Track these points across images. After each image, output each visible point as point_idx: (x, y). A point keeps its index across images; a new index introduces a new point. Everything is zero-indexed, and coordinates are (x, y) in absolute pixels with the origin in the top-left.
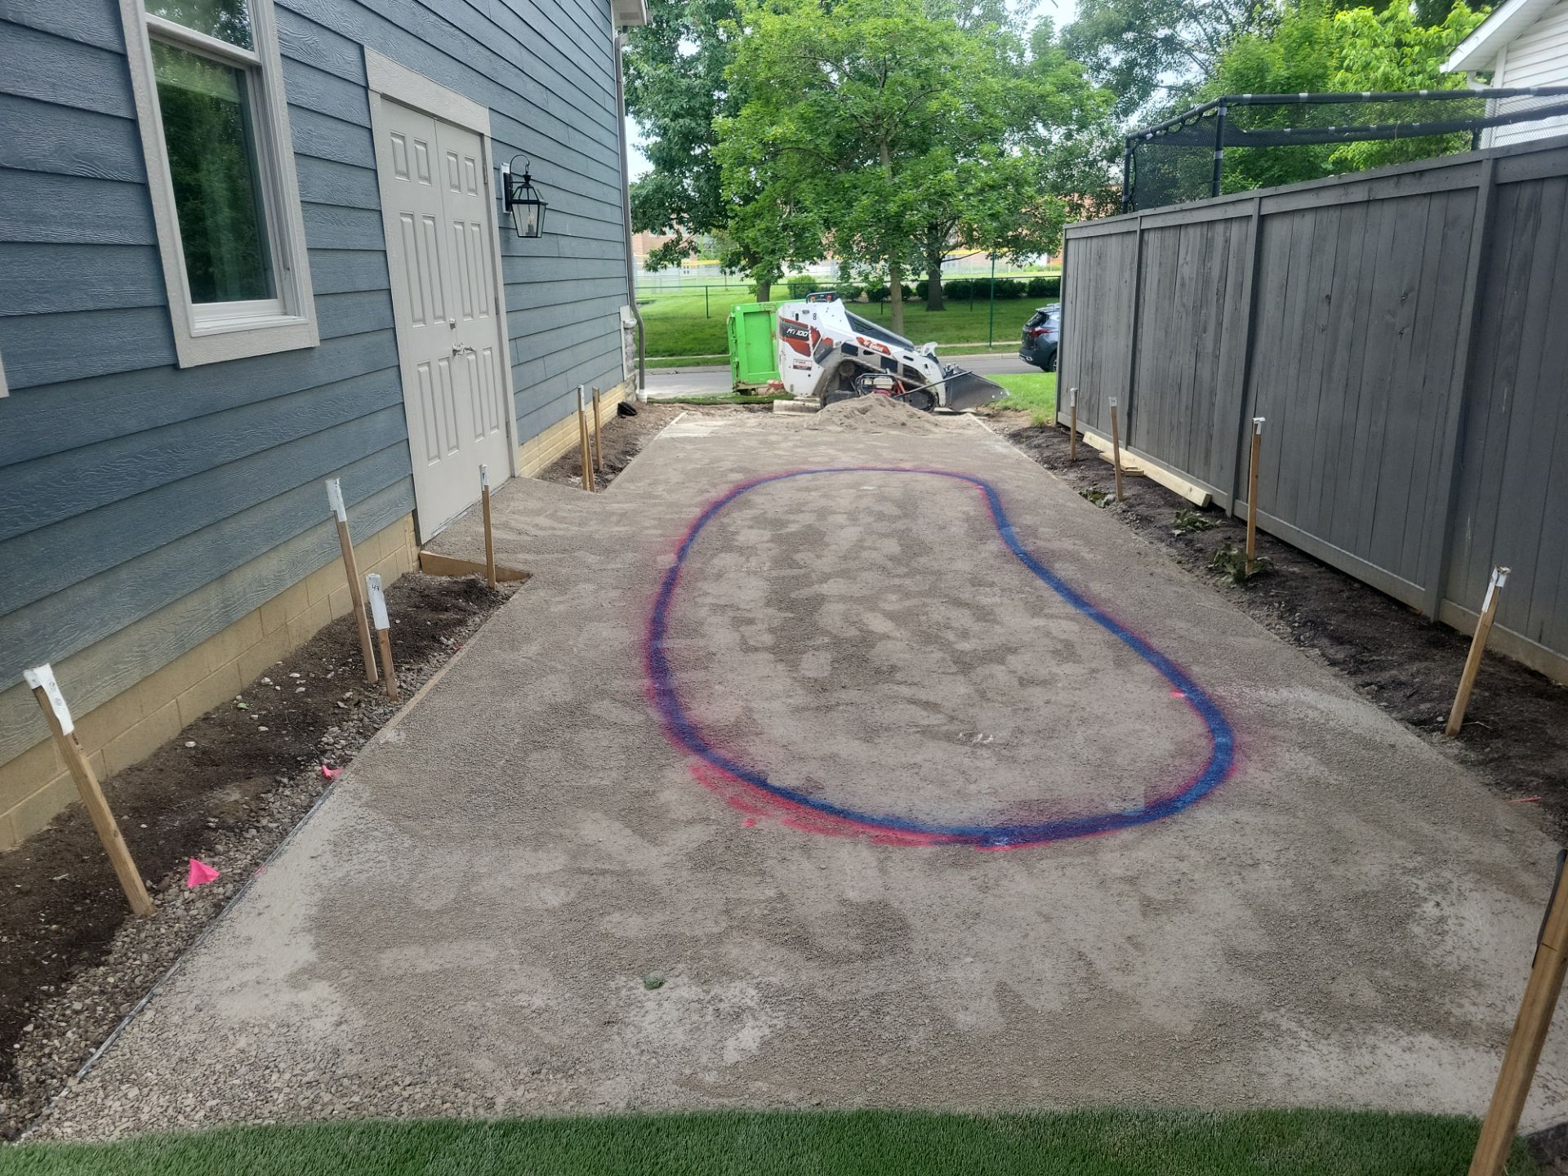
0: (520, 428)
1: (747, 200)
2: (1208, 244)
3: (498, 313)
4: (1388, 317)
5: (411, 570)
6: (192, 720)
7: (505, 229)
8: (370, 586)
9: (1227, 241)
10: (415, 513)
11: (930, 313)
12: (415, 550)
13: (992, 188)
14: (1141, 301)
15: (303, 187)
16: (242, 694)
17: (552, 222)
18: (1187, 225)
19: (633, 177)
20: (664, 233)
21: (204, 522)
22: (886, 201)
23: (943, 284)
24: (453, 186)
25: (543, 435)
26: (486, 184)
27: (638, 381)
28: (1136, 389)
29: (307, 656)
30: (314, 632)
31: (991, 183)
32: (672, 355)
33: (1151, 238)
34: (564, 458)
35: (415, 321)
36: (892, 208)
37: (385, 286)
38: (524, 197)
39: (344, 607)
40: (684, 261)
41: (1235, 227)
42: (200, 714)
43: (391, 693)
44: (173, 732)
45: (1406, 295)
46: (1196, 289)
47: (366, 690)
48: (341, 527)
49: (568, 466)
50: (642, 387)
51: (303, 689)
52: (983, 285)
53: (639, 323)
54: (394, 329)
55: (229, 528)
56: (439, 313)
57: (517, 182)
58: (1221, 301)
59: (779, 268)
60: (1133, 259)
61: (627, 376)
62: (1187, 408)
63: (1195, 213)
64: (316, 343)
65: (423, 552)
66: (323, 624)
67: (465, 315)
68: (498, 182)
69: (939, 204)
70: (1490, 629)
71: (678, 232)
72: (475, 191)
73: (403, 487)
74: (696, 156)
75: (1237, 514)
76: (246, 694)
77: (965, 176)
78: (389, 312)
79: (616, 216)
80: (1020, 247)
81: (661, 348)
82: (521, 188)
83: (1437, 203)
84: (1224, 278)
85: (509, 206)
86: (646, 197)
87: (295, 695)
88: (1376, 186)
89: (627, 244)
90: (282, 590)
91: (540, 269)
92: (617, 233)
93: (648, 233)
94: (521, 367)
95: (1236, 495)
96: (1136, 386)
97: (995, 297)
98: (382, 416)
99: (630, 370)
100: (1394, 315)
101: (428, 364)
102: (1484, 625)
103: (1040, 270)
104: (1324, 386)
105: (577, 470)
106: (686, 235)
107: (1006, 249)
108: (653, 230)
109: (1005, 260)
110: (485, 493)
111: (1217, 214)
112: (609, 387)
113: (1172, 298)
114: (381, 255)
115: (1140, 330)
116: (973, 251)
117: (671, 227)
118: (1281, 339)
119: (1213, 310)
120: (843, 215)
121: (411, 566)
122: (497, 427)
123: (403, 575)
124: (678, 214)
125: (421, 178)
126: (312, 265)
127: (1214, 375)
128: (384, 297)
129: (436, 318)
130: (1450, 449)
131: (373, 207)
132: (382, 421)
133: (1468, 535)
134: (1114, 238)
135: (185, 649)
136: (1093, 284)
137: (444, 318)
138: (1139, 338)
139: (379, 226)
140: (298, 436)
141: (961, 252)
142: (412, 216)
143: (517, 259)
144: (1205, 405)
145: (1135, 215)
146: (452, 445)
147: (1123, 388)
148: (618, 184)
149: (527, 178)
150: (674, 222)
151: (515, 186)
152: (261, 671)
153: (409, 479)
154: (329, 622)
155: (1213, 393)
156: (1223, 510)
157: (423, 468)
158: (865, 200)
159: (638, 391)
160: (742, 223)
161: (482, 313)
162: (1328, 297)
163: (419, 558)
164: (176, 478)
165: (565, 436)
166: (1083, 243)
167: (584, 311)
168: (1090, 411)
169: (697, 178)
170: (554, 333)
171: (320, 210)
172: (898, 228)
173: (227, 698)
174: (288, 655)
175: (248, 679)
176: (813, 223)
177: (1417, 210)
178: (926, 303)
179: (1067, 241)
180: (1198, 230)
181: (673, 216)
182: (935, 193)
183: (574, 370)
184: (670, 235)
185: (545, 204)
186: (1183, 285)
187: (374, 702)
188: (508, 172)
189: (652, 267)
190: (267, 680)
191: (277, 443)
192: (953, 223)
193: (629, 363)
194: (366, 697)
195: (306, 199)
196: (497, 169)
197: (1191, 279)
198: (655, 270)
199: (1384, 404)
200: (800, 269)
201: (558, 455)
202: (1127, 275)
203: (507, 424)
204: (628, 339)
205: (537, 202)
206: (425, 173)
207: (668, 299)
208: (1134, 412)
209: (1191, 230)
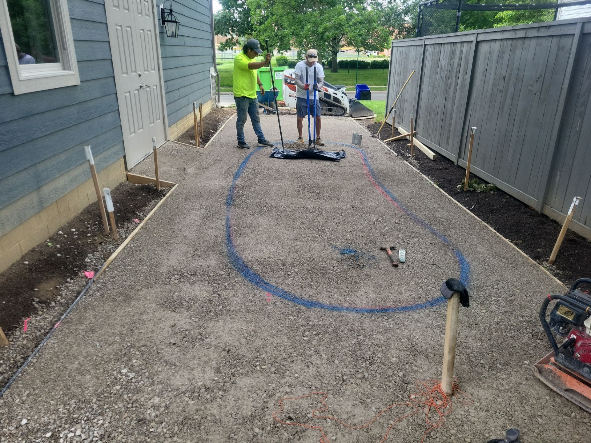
0: (169, 120)
1: (261, 23)
2: (453, 52)
3: (159, 70)
4: (530, 88)
5: (123, 181)
6: (27, 252)
7: (161, 33)
8: (105, 193)
9: (461, 51)
10: (125, 157)
11: (332, 73)
12: (125, 173)
13: (360, 23)
14: (423, 74)
15: (71, 11)
16: (50, 239)
17: (182, 30)
18: (444, 44)
19: (215, 12)
20: (226, 36)
21: (29, 165)
22: (318, 27)
23: (338, 61)
24: (139, 13)
25: (178, 122)
26: (153, 13)
27: (217, 99)
28: (419, 111)
29: (79, 220)
30: (81, 210)
31: (360, 21)
32: (229, 87)
33: (429, 48)
34: (187, 132)
35: (123, 73)
36: (320, 30)
37: (110, 58)
38: (170, 19)
39: (94, 199)
40: (234, 47)
41: (465, 45)
42: (30, 248)
43: (115, 239)
44: (18, 258)
45: (538, 78)
46: (447, 71)
47: (104, 236)
48: (91, 167)
49: (188, 136)
50: (219, 102)
51: (76, 236)
52: (353, 62)
53: (218, 75)
54: (114, 77)
55: (41, 167)
56: (134, 69)
57: (167, 12)
58: (457, 76)
59: (272, 52)
60: (420, 56)
61: (213, 97)
62: (440, 120)
63: (448, 38)
64: (78, 83)
65: (129, 173)
66: (85, 206)
67: (145, 71)
68: (158, 12)
69: (338, 29)
70: (570, 221)
71: (232, 35)
72: (148, 15)
73: (119, 146)
74: (239, 4)
75: (459, 164)
76: (52, 239)
77: (350, 17)
78: (111, 69)
79: (208, 28)
80: (369, 47)
81: (225, 84)
82: (168, 15)
83: (555, 40)
84: (459, 66)
85: (163, 23)
86: (219, 20)
87: (73, 239)
88: (529, 31)
89: (213, 41)
90: (66, 193)
91: (177, 51)
92: (209, 36)
93: (220, 35)
94: (170, 93)
95: (459, 157)
96: (419, 109)
97: (359, 68)
98: (109, 115)
99: (214, 95)
100: (532, 86)
101: (129, 92)
102: (568, 220)
103: (375, 57)
104: (500, 113)
105: (193, 138)
106: (235, 36)
107: (362, 48)
108: (222, 34)
109: (363, 52)
110: (155, 150)
111: (458, 39)
112: (205, 102)
113: (436, 74)
114: (107, 44)
115: (422, 87)
116: (350, 48)
117: (229, 33)
118: (482, 94)
119: (454, 80)
120: (300, 31)
121: (124, 180)
122: (159, 119)
123: (120, 184)
124: (232, 28)
125: (125, 9)
126: (76, 47)
127: (453, 106)
128: (109, 62)
129: (132, 72)
130: (553, 144)
131: (103, 21)
132: (109, 118)
133: (557, 180)
134: (413, 47)
135: (21, 220)
136: (403, 66)
137: (136, 72)
138: (421, 90)
139: (106, 30)
140: (71, 125)
141: (345, 48)
142: (121, 26)
143: (167, 47)
144: (448, 118)
145: (422, 38)
146: (140, 127)
147: (413, 110)
148: (209, 15)
149: (171, 10)
150: (230, 32)
151: (166, 14)
152: (58, 228)
153: (122, 143)
154: (88, 205)
155: (452, 114)
156: (453, 162)
157: (129, 137)
158: (309, 26)
159: (217, 103)
160: (259, 33)
161: (152, 70)
162: (504, 78)
163: (127, 176)
164: (14, 145)
165: (188, 122)
166: (399, 48)
167: (195, 69)
168: (399, 118)
169: (240, 13)
170: (182, 79)
171: (79, 22)
172: (322, 38)
173: (43, 240)
174: (70, 220)
175: (52, 232)
176: (287, 34)
177: (545, 43)
178: (331, 69)
179: (393, 47)
180: (449, 45)
181: (230, 29)
182: (338, 24)
183: (191, 95)
184: (229, 36)
185: (179, 23)
186: (441, 69)
187: (108, 243)
188: (163, 8)
189: (221, 49)
190: (61, 232)
191: (62, 128)
192: (343, 36)
193: (213, 91)
194: (105, 240)
195: (71, 17)
196: (158, 6)
197: (445, 66)
198: (223, 51)
199: (525, 124)
200: (282, 54)
201: (185, 131)
202: (417, 63)
203: (164, 118)
204: (213, 81)
205: (175, 22)
206: (126, 7)
207: (228, 63)
208: (418, 120)
209: (446, 46)
